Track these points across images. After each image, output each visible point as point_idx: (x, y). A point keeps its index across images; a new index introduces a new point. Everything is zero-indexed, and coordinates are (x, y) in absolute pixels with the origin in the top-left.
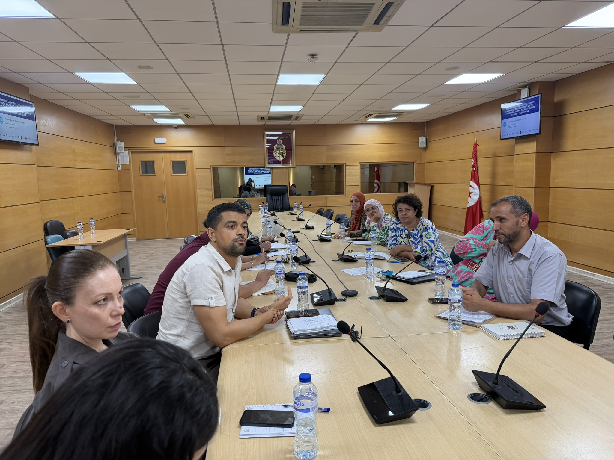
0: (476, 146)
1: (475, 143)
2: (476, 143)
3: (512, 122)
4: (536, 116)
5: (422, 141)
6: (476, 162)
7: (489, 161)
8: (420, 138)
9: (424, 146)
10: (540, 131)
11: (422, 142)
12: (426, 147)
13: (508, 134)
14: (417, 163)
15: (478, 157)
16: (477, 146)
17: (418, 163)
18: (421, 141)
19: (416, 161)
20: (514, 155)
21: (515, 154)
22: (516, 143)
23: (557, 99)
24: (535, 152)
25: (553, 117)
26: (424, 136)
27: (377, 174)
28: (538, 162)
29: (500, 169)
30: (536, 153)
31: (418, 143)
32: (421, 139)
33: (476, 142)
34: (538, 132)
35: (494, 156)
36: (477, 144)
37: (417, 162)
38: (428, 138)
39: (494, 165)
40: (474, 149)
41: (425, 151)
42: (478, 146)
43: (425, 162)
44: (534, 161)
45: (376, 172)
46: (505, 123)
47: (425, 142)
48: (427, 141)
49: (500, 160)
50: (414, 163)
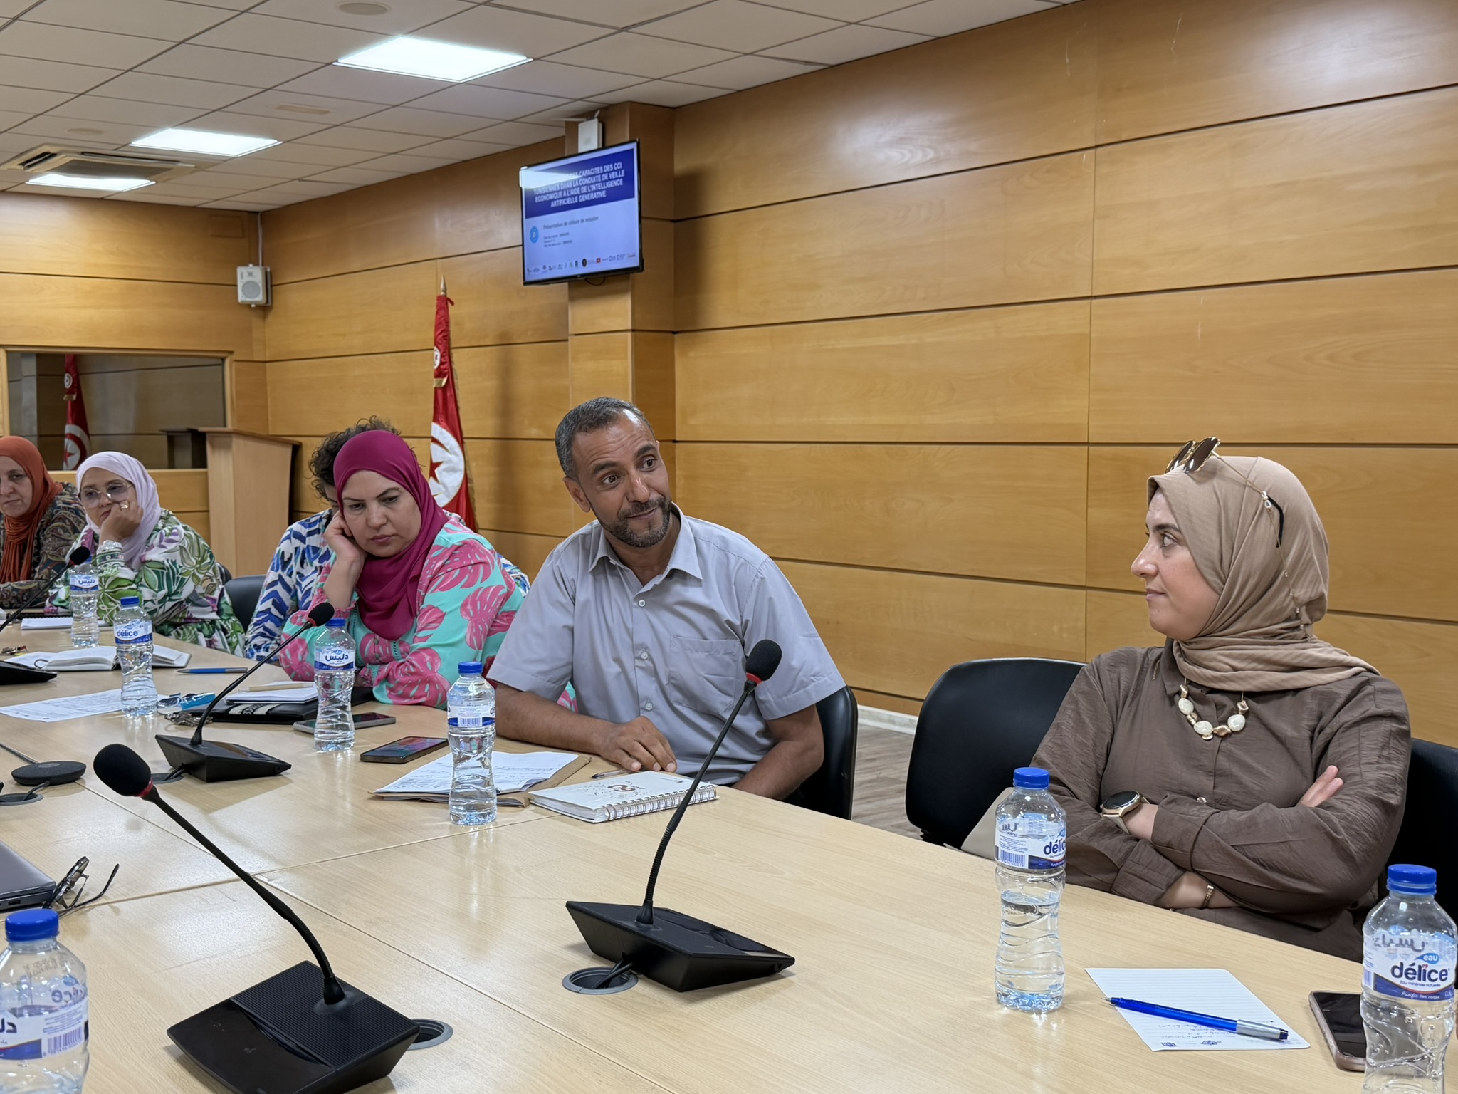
0: (443, 304)
1: (442, 293)
2: (445, 296)
3: (556, 226)
4: (628, 209)
5: (250, 279)
6: (447, 357)
7: (487, 358)
8: (240, 270)
9: (260, 298)
10: (642, 260)
11: (250, 285)
12: (267, 302)
13: (545, 267)
14: (236, 361)
15: (453, 345)
16: (449, 305)
17: (237, 359)
18: (246, 279)
19: (231, 352)
20: (567, 340)
21: (571, 335)
22: (572, 298)
23: (681, 164)
24: (629, 327)
25: (674, 221)
26: (256, 264)
27: (73, 403)
28: (638, 363)
29: (526, 385)
30: (633, 330)
31: (236, 286)
32: (246, 275)
33: (445, 291)
34: (635, 263)
35: (505, 342)
36: (448, 296)
37: (234, 357)
38: (271, 272)
39: (506, 373)
40: (437, 313)
41: (265, 317)
42: (452, 303)
43: (267, 360)
44: (626, 358)
45: (70, 392)
46: (534, 229)
47: (260, 285)
48: (270, 284)
49: (524, 355)
50: (223, 359)
